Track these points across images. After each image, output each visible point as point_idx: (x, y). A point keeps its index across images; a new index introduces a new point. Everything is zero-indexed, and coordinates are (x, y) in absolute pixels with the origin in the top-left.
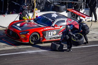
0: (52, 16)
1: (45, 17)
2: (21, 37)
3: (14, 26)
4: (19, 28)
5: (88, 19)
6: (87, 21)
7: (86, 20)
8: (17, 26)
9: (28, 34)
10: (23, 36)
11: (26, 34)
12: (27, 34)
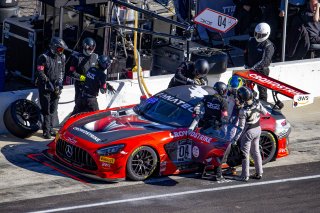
0: (192, 95)
1: (169, 98)
2: (101, 163)
3: (77, 129)
4: (92, 136)
5: (301, 101)
6: (298, 105)
7: (296, 104)
8: (88, 131)
9: (123, 152)
10: (107, 161)
11: (116, 155)
12: (118, 152)
